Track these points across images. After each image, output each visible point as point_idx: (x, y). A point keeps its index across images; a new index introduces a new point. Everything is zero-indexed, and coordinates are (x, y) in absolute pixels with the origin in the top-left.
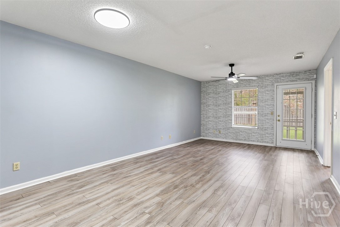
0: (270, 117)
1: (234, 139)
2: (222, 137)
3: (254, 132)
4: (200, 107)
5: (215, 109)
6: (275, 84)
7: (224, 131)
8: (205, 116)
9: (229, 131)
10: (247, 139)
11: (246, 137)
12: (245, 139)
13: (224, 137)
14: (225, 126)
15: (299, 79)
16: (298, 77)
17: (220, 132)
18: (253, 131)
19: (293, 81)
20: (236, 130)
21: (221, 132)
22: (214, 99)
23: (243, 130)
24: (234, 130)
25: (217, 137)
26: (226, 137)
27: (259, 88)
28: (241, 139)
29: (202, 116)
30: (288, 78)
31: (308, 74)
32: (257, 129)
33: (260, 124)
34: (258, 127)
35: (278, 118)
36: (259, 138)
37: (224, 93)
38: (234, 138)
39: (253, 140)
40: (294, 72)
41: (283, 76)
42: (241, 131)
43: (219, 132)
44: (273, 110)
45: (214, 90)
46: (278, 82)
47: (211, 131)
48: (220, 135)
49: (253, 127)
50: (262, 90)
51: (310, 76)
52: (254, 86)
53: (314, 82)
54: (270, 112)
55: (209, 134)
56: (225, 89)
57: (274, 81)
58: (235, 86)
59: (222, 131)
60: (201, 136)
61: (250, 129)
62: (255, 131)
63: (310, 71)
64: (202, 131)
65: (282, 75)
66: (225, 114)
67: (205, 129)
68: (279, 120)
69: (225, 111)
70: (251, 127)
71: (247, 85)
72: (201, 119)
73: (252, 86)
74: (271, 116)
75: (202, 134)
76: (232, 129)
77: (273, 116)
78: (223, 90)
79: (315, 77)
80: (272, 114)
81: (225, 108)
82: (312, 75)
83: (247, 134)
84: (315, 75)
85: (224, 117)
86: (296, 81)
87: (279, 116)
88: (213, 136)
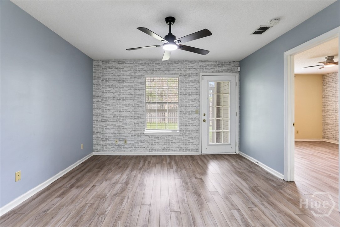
0: (194, 116)
2: (130, 149)
3: (175, 139)
4: (91, 102)
5: (117, 106)
6: (201, 74)
7: (133, 139)
8: (100, 117)
9: (140, 139)
10: (166, 148)
11: (165, 146)
12: (163, 148)
13: (132, 149)
14: (133, 132)
15: (224, 70)
16: (224, 68)
17: (126, 142)
18: (174, 137)
19: (218, 72)
20: (151, 137)
21: (128, 142)
22: (116, 89)
23: (160, 137)
24: (147, 137)
25: (121, 150)
26: (135, 149)
27: (182, 77)
28: (157, 150)
29: (94, 117)
30: (214, 67)
31: (232, 65)
32: (179, 134)
33: (182, 127)
34: (180, 131)
35: (204, 118)
36: (182, 146)
37: (132, 82)
38: (148, 149)
40: (219, 62)
41: (208, 65)
42: (158, 138)
43: (123, 142)
44: (198, 108)
45: (116, 75)
46: (203, 71)
47: (111, 141)
48: (126, 146)
49: (174, 132)
50: (185, 79)
51: (234, 68)
52: (175, 74)
53: (237, 75)
54: (195, 110)
55: (108, 146)
56: (133, 74)
57: (198, 70)
58: (149, 72)
59: (129, 139)
60: (94, 151)
61: (169, 135)
62: (177, 137)
63: (234, 63)
64: (95, 143)
65: (207, 63)
66: (133, 113)
67: (100, 139)
68: (204, 121)
69: (133, 108)
70: (171, 132)
71: (166, 72)
72: (92, 122)
73: (173, 74)
74: (196, 115)
75: (95, 147)
76: (144, 137)
77: (198, 115)
78: (131, 77)
79: (239, 70)
80: (197, 112)
81: (134, 104)
82: (236, 68)
83: (165, 141)
84: (239, 68)
85: (132, 118)
86: (222, 72)
87: (204, 115)
88: (114, 149)
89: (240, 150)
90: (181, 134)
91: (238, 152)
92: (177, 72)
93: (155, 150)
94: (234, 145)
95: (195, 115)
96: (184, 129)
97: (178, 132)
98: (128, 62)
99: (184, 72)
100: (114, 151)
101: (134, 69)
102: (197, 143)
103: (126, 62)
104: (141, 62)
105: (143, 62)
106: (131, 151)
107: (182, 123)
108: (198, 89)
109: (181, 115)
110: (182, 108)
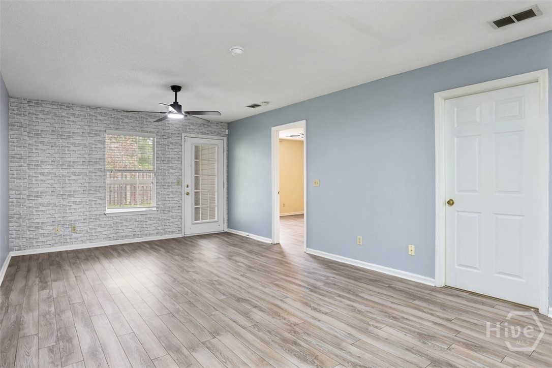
0: (175, 188)
1: (109, 238)
2: (81, 239)
3: (150, 219)
5: (57, 174)
6: (184, 135)
7: (87, 224)
8: (24, 192)
9: (98, 223)
10: (138, 233)
11: (137, 230)
12: (133, 233)
13: (85, 238)
14: (87, 213)
15: (211, 131)
16: (210, 129)
17: (74, 229)
18: (148, 216)
19: (204, 133)
20: (115, 218)
21: (78, 229)
22: (56, 149)
23: (129, 217)
24: (110, 219)
25: (66, 243)
26: (91, 238)
27: (159, 137)
28: (126, 236)
31: (220, 127)
32: (155, 212)
34: (157, 208)
35: (187, 190)
36: (159, 228)
37: (85, 138)
38: (111, 236)
39: (148, 232)
42: (126, 220)
43: (70, 229)
44: (180, 177)
45: (56, 125)
46: (186, 132)
47: (47, 229)
48: (74, 236)
49: (148, 209)
50: (163, 140)
51: (222, 130)
52: (150, 132)
53: (225, 139)
54: (176, 181)
55: (42, 239)
56: (86, 127)
57: (180, 129)
58: (112, 126)
59: (80, 225)
61: (142, 214)
62: (152, 216)
63: (222, 124)
64: (14, 236)
66: (87, 185)
67: (25, 228)
68: (188, 194)
69: (87, 178)
70: (144, 209)
71: (137, 128)
72: (9, 202)
73: (147, 132)
74: (178, 187)
76: (105, 219)
77: (180, 187)
78: (83, 131)
79: (227, 133)
80: (179, 183)
81: (88, 172)
82: (224, 130)
83: (137, 223)
84: (227, 130)
85: (84, 193)
86: (208, 134)
87: (188, 187)
88: (53, 242)
89: (229, 227)
90: (159, 212)
91: (226, 230)
92: (154, 130)
93: (123, 236)
94: (221, 221)
95: (176, 186)
96: (162, 206)
97: (155, 209)
98: (78, 109)
99: (162, 130)
100: (52, 246)
101: (88, 119)
102: (179, 223)
103: (74, 108)
104: (99, 111)
105: (104, 112)
106: (83, 242)
107: (160, 197)
108: (180, 153)
109: (159, 187)
110: (160, 178)
